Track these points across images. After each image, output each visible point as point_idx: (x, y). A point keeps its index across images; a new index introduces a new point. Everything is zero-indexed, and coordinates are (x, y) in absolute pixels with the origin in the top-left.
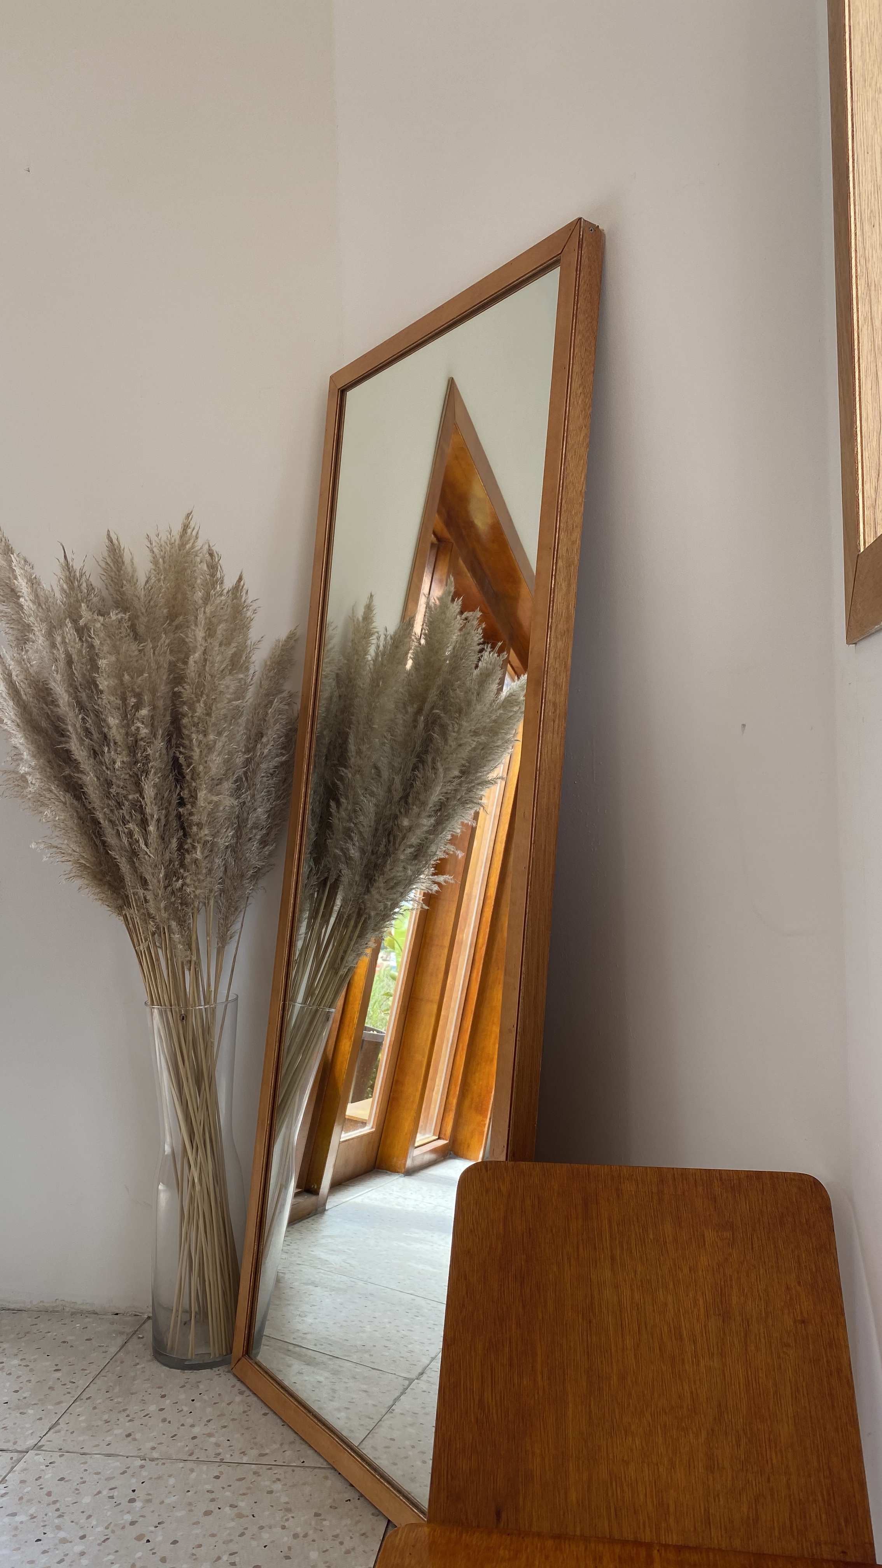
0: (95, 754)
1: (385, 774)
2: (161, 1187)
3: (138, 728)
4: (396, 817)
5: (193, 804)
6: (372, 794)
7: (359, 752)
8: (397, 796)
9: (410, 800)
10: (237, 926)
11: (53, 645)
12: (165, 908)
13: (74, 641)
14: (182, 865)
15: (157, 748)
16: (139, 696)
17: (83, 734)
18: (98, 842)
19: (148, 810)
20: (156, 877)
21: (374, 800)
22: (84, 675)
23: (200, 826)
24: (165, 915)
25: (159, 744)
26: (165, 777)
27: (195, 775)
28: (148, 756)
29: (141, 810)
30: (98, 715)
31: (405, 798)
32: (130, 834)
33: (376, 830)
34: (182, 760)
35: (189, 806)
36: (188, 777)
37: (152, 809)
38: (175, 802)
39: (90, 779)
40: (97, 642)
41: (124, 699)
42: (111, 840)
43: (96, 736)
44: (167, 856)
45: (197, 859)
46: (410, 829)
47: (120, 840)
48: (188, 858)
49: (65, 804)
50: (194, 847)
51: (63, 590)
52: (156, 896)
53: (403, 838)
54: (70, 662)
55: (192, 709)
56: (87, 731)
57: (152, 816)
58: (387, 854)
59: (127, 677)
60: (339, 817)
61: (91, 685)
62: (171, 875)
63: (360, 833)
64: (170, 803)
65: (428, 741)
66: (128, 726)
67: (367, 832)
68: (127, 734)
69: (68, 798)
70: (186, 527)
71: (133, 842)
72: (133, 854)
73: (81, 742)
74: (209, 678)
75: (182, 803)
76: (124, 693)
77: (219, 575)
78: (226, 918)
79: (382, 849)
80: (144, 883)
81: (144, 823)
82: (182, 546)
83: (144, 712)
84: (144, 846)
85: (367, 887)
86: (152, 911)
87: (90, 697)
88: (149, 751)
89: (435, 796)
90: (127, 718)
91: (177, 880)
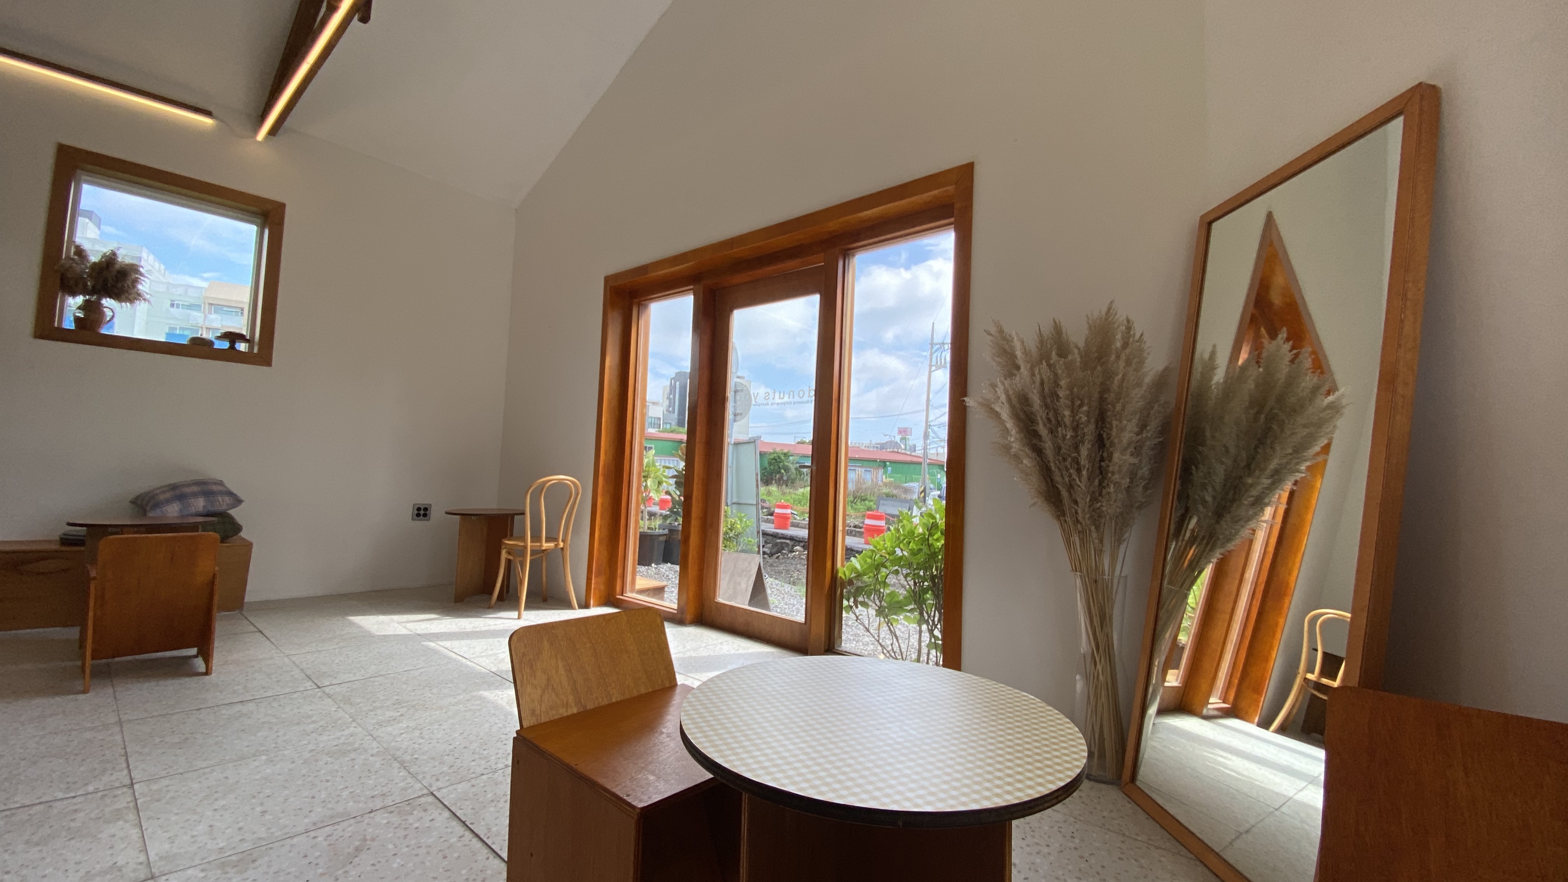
0: (1051, 432)
1: (1233, 451)
2: (1078, 677)
3: (1080, 418)
4: (1241, 477)
5: (1110, 461)
6: (1222, 463)
7: (1213, 437)
8: (1243, 464)
9: (1253, 466)
10: (1127, 535)
11: (1033, 375)
12: (1088, 519)
13: (1047, 372)
14: (1100, 495)
15: (1090, 430)
16: (1082, 400)
17: (1046, 421)
18: (1049, 480)
19: (1082, 463)
20: (1084, 501)
21: (1224, 466)
22: (1049, 389)
23: (1113, 473)
24: (1088, 522)
25: (1092, 427)
26: (1093, 445)
27: (1112, 444)
28: (1084, 433)
29: (1078, 463)
30: (1056, 411)
31: (1248, 466)
32: (1070, 475)
33: (1225, 485)
34: (1105, 436)
35: (1107, 462)
36: (1108, 445)
37: (1084, 461)
38: (1098, 459)
39: (1048, 446)
40: (1060, 372)
41: (1073, 403)
42: (1057, 478)
43: (1054, 422)
44: (1092, 489)
45: (1109, 492)
46: (1252, 485)
47: (1063, 479)
48: (1104, 491)
49: (1032, 458)
50: (1108, 485)
51: (1037, 347)
52: (1083, 511)
53: (1246, 491)
54: (1042, 383)
55: (1114, 407)
56: (1049, 420)
57: (1084, 467)
58: (1233, 501)
59: (1075, 390)
60: (1198, 475)
61: (1055, 396)
62: (1094, 500)
63: (1213, 487)
64: (1095, 460)
65: (1268, 430)
66: (1074, 417)
67: (1218, 487)
68: (1073, 421)
69: (1034, 455)
70: (1109, 309)
71: (1072, 480)
72: (1071, 487)
73: (1045, 425)
74: (1125, 389)
75: (1102, 460)
76: (1073, 399)
77: (1132, 333)
78: (1121, 529)
79: (1230, 496)
80: (1076, 502)
81: (1079, 471)
82: (1106, 319)
83: (1085, 408)
84: (1078, 482)
85: (1217, 520)
86: (1080, 519)
87: (1052, 402)
88: (1086, 430)
89: (1273, 464)
90: (1074, 413)
91: (1098, 503)
